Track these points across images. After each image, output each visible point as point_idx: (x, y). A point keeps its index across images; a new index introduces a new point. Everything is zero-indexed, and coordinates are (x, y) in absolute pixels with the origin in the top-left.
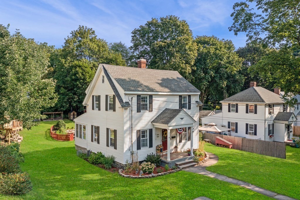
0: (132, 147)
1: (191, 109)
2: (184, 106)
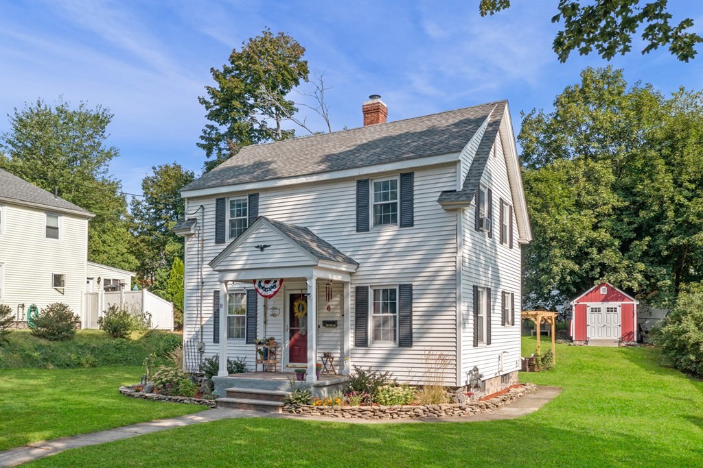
0: (202, 332)
1: (412, 225)
2: (386, 216)
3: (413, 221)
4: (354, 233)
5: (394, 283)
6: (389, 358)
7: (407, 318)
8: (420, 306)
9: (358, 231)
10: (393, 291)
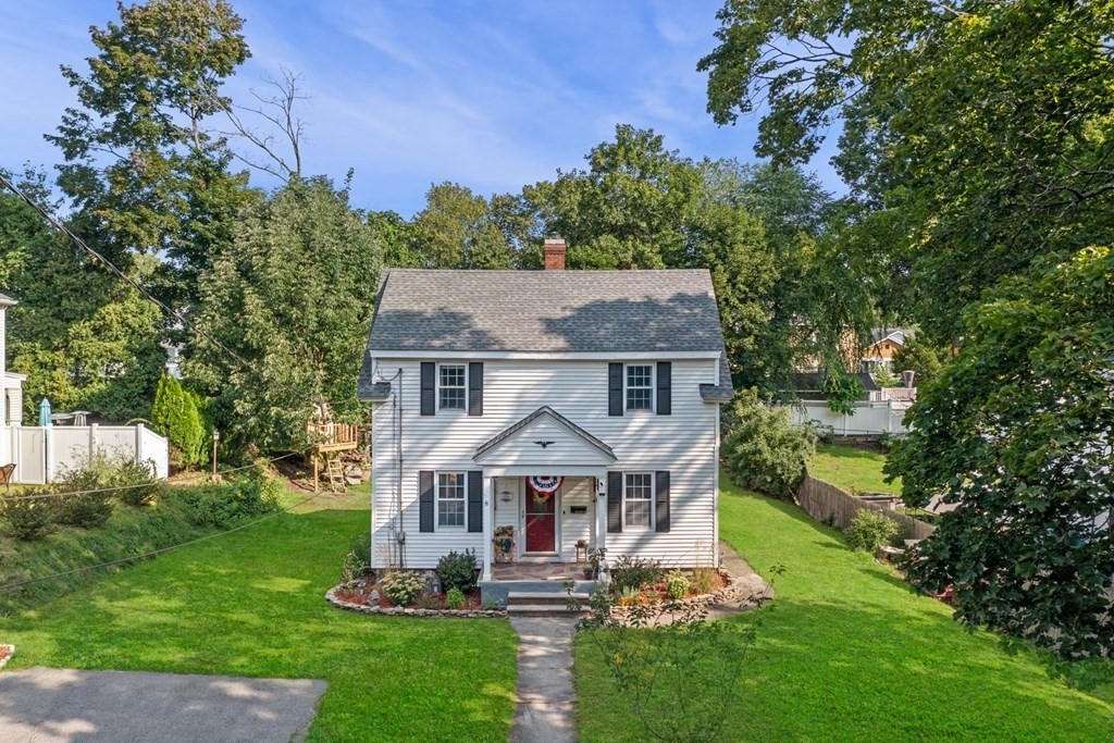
0: (401, 519)
1: (670, 413)
2: (639, 401)
3: (670, 409)
4: (607, 416)
5: (652, 470)
6: (641, 542)
7: (663, 503)
8: (676, 492)
9: (610, 415)
10: (648, 478)
